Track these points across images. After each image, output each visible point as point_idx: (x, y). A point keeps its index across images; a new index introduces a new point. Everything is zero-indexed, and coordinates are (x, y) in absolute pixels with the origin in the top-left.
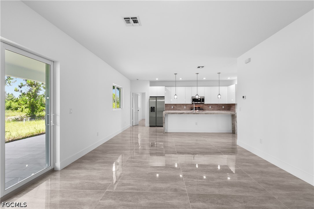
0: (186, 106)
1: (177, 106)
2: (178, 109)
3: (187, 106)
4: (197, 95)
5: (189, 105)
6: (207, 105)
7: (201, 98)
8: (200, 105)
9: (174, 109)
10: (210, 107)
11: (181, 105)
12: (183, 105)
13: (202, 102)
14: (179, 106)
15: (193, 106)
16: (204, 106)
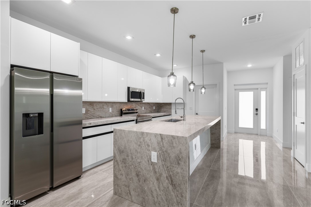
0: (112, 107)
1: (95, 107)
2: (98, 113)
3: (115, 106)
4: (192, 82)
5: (118, 105)
6: (140, 105)
7: (141, 92)
8: (133, 106)
9: (88, 115)
10: (143, 107)
11: (103, 104)
12: (108, 104)
13: (143, 100)
14: (98, 106)
15: (123, 107)
16: (137, 106)
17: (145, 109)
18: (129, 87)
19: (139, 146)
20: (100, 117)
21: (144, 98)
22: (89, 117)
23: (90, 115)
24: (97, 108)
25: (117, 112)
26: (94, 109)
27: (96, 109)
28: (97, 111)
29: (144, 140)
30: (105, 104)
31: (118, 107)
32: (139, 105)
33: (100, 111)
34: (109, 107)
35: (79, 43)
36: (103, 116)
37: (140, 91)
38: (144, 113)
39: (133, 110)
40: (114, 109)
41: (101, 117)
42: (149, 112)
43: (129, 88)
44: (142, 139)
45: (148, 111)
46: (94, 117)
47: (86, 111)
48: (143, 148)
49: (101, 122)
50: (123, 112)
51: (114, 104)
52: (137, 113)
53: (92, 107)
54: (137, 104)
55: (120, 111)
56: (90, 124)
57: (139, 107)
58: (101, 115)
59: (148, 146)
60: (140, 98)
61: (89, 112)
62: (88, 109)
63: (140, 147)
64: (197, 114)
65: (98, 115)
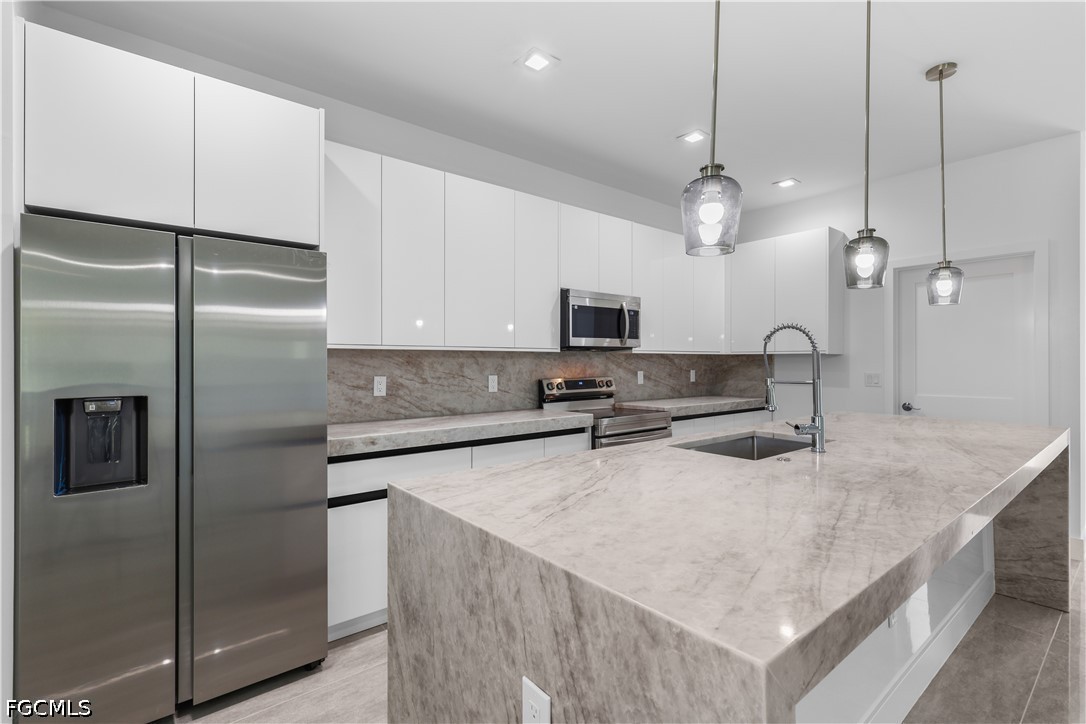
0: (500, 371)
1: (427, 374)
2: (438, 398)
3: (512, 368)
4: (867, 236)
5: (525, 366)
6: (624, 363)
7: (621, 310)
8: (592, 366)
9: (400, 402)
10: (640, 374)
11: (461, 360)
12: (481, 360)
13: (629, 342)
14: (441, 369)
15: (548, 374)
16: (613, 366)
17: (649, 379)
18: (568, 291)
19: (472, 612)
20: (449, 410)
21: (635, 335)
22: (402, 411)
23: (407, 405)
24: (438, 374)
25: (522, 394)
26: (425, 382)
27: (430, 380)
28: (436, 387)
29: (490, 587)
30: (471, 361)
31: (526, 373)
32: (619, 365)
33: (446, 389)
34: (486, 373)
35: (322, 111)
36: (460, 408)
37: (618, 307)
38: (646, 395)
39: (591, 383)
40: (510, 380)
41: (453, 413)
42: (671, 394)
43: (565, 294)
44: (482, 576)
45: (665, 391)
46: (422, 413)
47: (388, 388)
48: (485, 632)
49: (424, 435)
50: (547, 392)
51: (509, 362)
52: (610, 395)
53: (414, 370)
54: (613, 362)
55: (536, 388)
56: (373, 443)
57: (621, 373)
58: (452, 405)
59: (510, 630)
60: (620, 335)
61: (401, 393)
62: (400, 380)
63: (474, 624)
64: (907, 408)
65: (439, 405)
